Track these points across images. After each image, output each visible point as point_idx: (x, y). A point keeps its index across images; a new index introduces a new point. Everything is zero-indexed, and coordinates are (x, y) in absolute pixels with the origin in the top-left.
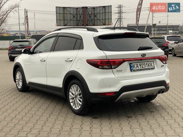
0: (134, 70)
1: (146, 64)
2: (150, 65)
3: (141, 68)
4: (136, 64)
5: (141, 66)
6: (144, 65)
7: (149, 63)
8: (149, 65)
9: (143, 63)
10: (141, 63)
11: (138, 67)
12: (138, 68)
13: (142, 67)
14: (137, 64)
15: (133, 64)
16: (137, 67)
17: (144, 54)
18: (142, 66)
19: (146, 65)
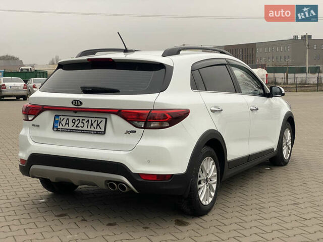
0: (57, 129)
1: (86, 120)
2: (95, 125)
3: (74, 128)
4: (66, 118)
5: (74, 123)
6: (82, 122)
7: (94, 120)
8: (92, 124)
9: (81, 119)
10: (76, 118)
11: (68, 124)
12: (67, 127)
13: (76, 126)
14: (68, 119)
15: (60, 117)
16: (66, 124)
17: (78, 101)
18: (77, 123)
19: (86, 124)
